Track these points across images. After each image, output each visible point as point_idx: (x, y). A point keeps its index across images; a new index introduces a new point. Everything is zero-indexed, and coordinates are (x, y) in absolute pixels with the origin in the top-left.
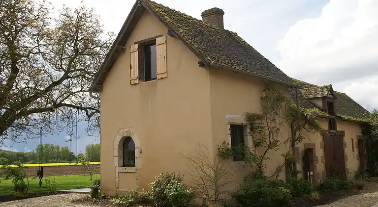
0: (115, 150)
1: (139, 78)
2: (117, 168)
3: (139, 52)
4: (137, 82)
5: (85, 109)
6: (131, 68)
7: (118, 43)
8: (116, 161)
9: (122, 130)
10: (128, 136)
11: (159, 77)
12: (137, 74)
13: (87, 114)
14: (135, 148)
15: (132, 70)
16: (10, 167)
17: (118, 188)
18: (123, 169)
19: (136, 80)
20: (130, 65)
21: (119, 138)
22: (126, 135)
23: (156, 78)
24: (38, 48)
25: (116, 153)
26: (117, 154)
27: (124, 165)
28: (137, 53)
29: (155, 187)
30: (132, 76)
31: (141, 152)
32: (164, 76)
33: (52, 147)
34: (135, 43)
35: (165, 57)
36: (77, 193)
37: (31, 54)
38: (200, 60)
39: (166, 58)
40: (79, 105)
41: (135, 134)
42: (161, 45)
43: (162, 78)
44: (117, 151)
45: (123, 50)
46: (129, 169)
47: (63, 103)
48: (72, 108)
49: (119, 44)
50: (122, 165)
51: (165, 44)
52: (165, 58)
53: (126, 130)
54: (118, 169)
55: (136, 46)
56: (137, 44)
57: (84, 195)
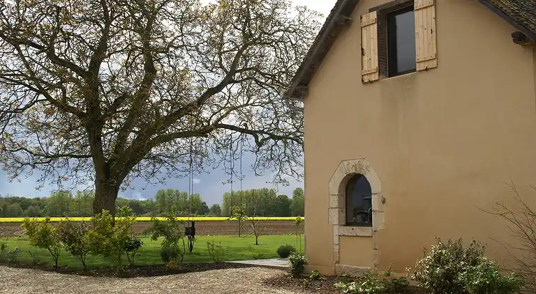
0: (331, 197)
1: (380, 71)
2: (336, 228)
3: (378, 25)
4: (375, 77)
5: (253, 133)
6: (363, 54)
7: (339, 11)
8: (335, 216)
9: (345, 163)
10: (358, 172)
11: (419, 67)
12: (375, 64)
13: (257, 141)
14: (371, 194)
15: (365, 58)
16: (157, 221)
17: (338, 262)
18: (348, 230)
19: (373, 75)
20: (362, 49)
21: (339, 177)
22: (352, 171)
23: (415, 70)
24: (180, 38)
25: (335, 202)
26: (336, 204)
27: (348, 224)
28: (374, 28)
29: (433, 267)
30: (366, 68)
31: (384, 202)
32: (430, 65)
33: (178, 194)
34: (371, 10)
35: (434, 30)
36: (261, 266)
37: (171, 49)
38: (515, 30)
39: (436, 31)
40: (244, 127)
41: (371, 169)
42: (425, 10)
43: (426, 69)
44: (336, 198)
45: (348, 24)
46: (358, 230)
47: (220, 123)
48: (234, 131)
49: (341, 13)
50: (344, 223)
51: (433, 7)
52: (434, 33)
53: (352, 163)
54: (337, 231)
55: (374, 15)
56: (375, 12)
57: (276, 271)
